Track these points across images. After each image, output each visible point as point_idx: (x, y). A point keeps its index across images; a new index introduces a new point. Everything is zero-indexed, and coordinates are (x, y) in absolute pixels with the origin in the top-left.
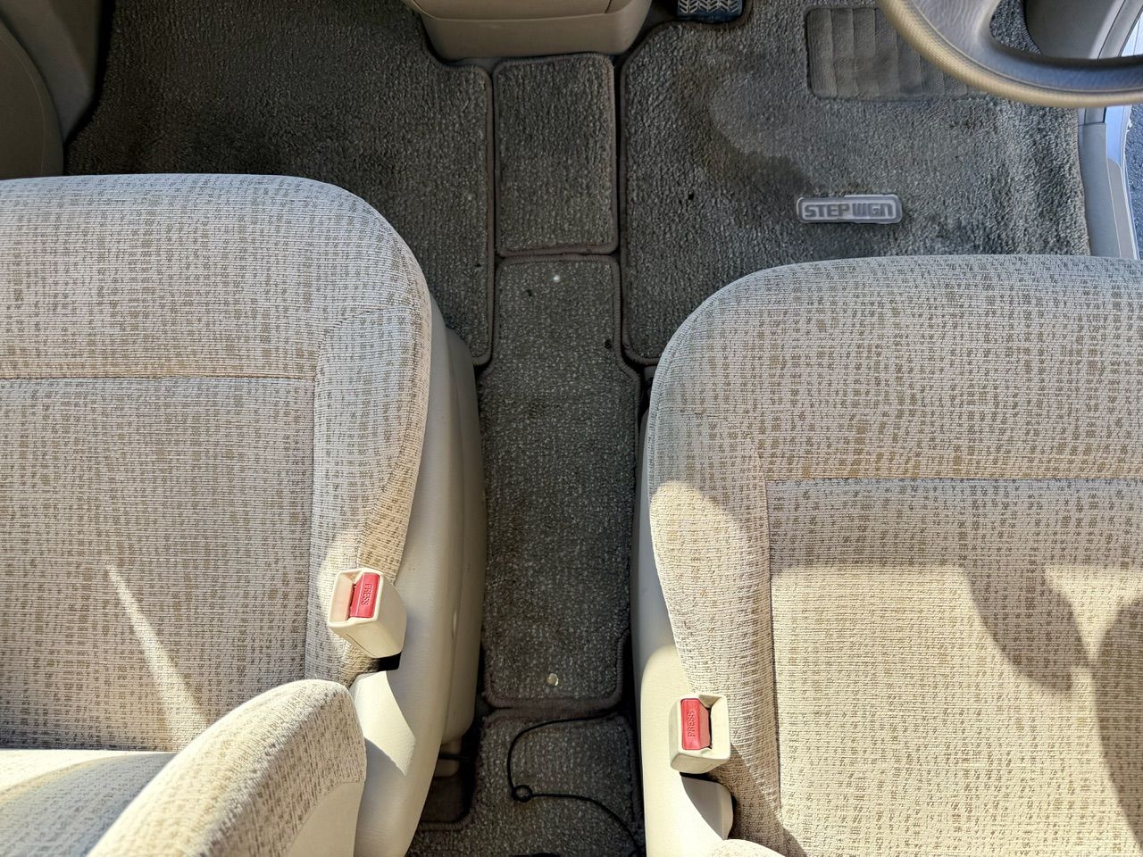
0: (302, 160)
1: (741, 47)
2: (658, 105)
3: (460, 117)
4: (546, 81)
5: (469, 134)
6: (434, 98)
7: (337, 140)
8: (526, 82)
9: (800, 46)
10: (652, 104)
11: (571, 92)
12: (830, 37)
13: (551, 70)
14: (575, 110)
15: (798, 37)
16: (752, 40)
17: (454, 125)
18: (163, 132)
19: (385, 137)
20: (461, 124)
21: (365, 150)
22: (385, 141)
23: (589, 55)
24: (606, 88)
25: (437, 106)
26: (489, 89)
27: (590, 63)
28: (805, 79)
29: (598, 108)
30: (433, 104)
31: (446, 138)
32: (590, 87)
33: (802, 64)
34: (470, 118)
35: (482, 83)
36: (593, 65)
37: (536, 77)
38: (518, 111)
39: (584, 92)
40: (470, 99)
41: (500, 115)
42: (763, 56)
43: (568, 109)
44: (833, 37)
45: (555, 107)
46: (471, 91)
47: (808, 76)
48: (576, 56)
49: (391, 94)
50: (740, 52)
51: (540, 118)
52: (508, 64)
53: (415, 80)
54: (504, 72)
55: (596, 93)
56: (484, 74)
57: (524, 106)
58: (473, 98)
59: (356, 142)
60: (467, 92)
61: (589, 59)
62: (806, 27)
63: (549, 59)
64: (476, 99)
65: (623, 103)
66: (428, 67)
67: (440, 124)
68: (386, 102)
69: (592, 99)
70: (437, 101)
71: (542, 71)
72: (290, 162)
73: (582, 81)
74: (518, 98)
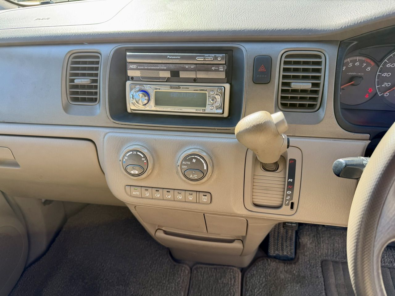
0: (108, 292)
1: (295, 272)
2: (259, 293)
3: (175, 285)
4: (213, 275)
5: (177, 293)
6: (167, 275)
7: (124, 287)
8: (205, 274)
9: (320, 275)
10: (256, 292)
11: (223, 282)
12: (333, 273)
13: (215, 271)
14: (223, 290)
15: (319, 271)
16: (299, 270)
17: (172, 288)
18: (61, 271)
19: (143, 288)
20: (175, 288)
21: (134, 293)
22: (143, 290)
23: (231, 267)
24: (237, 283)
25: (167, 279)
26: (189, 275)
27: (232, 271)
28: (324, 291)
29: (233, 291)
30: (166, 277)
31: (168, 293)
32: (231, 281)
33: (322, 284)
34: (179, 286)
35: (187, 272)
36: (233, 272)
37: (209, 273)
38: (200, 286)
39: (228, 283)
40: (181, 278)
41: (192, 287)
42: (304, 277)
43: (221, 289)
44: (334, 274)
45: (215, 287)
46: (182, 275)
47: (325, 289)
48: (226, 267)
49: (151, 270)
50: (294, 274)
51: (208, 291)
52: (199, 266)
53: (161, 266)
54: (196, 269)
55: (232, 284)
56: (188, 268)
57: (202, 285)
58: (182, 277)
59: (131, 289)
60: (180, 275)
61: (231, 269)
62: (322, 267)
63: (215, 266)
64: (184, 278)
65: (244, 290)
66: (168, 261)
67: (167, 287)
68: (148, 273)
69: (231, 287)
70: (168, 276)
71: (211, 271)
72: (103, 292)
73: (227, 278)
74: (200, 281)
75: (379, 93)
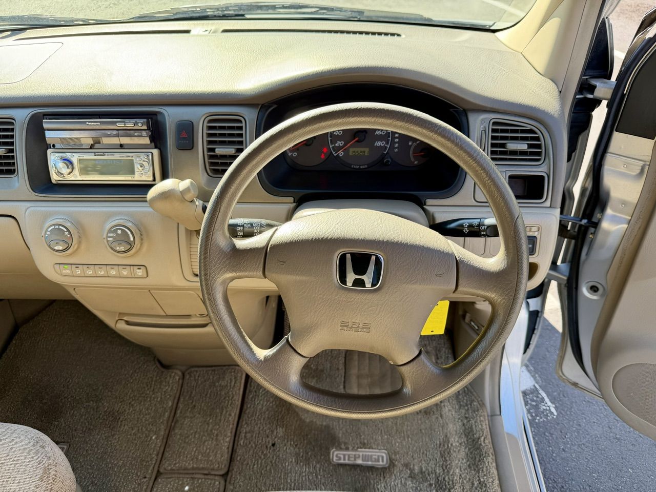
0: (74, 412)
1: (312, 366)
2: (264, 393)
3: (161, 394)
4: (209, 378)
5: (164, 403)
6: (152, 384)
7: (96, 403)
8: (200, 378)
9: (341, 366)
10: (261, 393)
11: (220, 385)
12: (356, 363)
13: (213, 373)
14: (220, 394)
15: (340, 362)
16: (318, 362)
17: (157, 398)
18: (11, 392)
19: (121, 402)
20: (161, 398)
21: (108, 408)
22: (120, 404)
23: (234, 367)
24: (239, 384)
25: (152, 388)
26: (181, 381)
27: (233, 370)
28: (342, 384)
29: (232, 393)
30: (151, 387)
31: (152, 405)
32: (231, 383)
33: (341, 376)
34: (166, 395)
35: (177, 378)
36: (234, 372)
37: (204, 376)
38: (192, 392)
39: (227, 385)
40: (169, 386)
41: (183, 394)
42: (322, 371)
43: (217, 393)
44: (358, 364)
45: (211, 392)
46: (171, 382)
47: (344, 382)
48: (227, 367)
49: (131, 381)
50: (311, 368)
51: (202, 397)
52: (193, 369)
53: (145, 375)
54: (190, 374)
55: (232, 386)
56: (180, 373)
57: (196, 390)
58: (171, 385)
59: (105, 404)
60: (169, 383)
61: (232, 369)
62: (345, 358)
63: (213, 368)
64: (173, 386)
65: (247, 391)
66: (154, 369)
67: (151, 397)
68: (127, 385)
69: (230, 389)
70: (153, 386)
71: (208, 374)
72: (67, 412)
73: (227, 379)
74: (193, 386)
75: (334, 153)
